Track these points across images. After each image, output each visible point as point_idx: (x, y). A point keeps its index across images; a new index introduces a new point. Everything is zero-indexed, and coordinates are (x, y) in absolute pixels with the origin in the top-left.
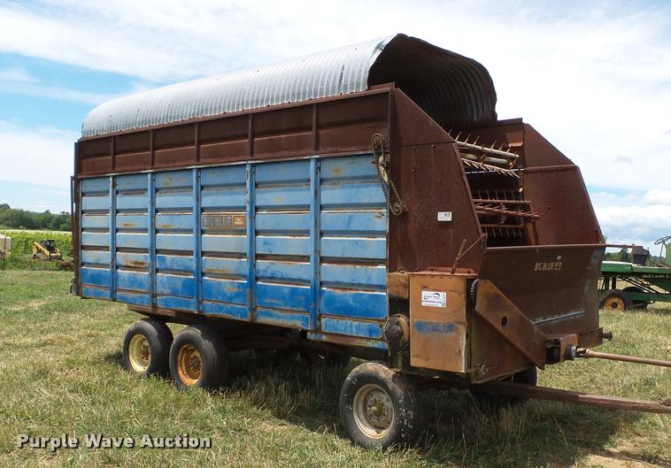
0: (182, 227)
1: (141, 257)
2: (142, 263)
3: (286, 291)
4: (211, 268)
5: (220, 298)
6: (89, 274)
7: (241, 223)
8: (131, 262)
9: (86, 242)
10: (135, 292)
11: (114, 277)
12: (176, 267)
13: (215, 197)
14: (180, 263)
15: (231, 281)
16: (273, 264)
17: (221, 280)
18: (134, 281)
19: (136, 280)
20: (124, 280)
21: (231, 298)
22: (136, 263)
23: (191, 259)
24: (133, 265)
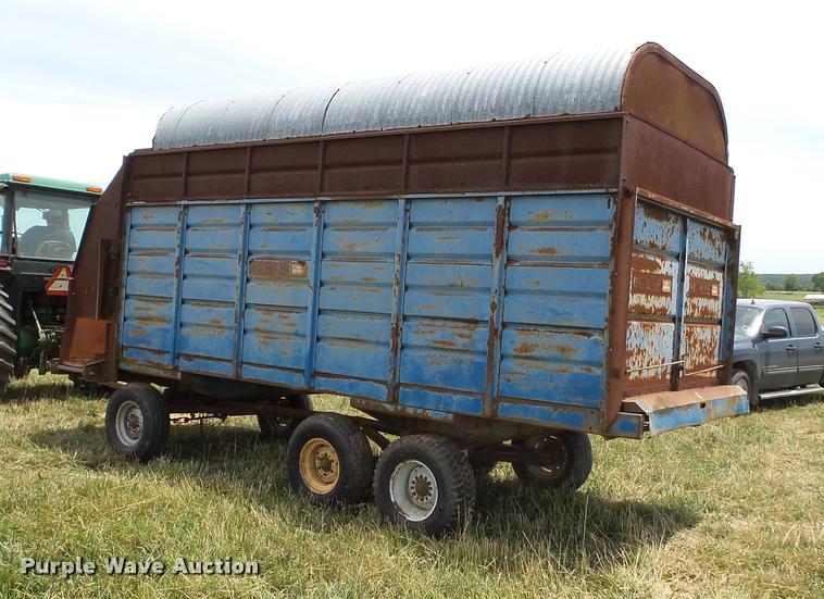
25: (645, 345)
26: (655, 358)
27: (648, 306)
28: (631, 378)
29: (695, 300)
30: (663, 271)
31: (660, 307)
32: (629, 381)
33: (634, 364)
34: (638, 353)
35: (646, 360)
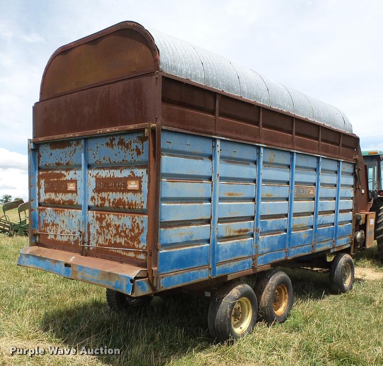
0: (281, 196)
1: (245, 225)
2: (246, 231)
3: (326, 230)
4: (296, 224)
5: (299, 244)
6: (175, 256)
7: (313, 193)
8: (235, 232)
9: (166, 217)
10: (237, 260)
11: (214, 251)
12: (274, 228)
13: (301, 175)
14: (278, 224)
15: (305, 231)
16: (323, 216)
17: (300, 231)
18: (236, 250)
19: (240, 248)
20: (226, 251)
21: (305, 242)
22: (240, 231)
23: (285, 220)
24: (236, 234)
25: (57, 221)
26: (67, 230)
27: (57, 199)
28: (49, 238)
29: (104, 195)
30: (68, 177)
31: (67, 199)
32: (48, 239)
33: (50, 231)
34: (53, 225)
35: (59, 230)
